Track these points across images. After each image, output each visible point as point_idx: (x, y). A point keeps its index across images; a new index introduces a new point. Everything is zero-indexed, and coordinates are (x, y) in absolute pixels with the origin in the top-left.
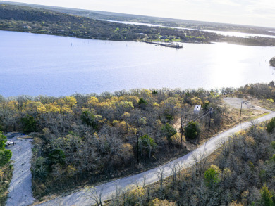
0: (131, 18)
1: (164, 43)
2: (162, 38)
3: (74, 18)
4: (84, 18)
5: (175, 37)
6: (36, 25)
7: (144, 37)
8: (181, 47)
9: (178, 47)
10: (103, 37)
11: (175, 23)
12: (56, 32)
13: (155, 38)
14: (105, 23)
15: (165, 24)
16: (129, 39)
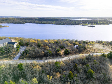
0: (81, 18)
1: (88, 25)
2: (88, 24)
3: (62, 19)
4: (65, 19)
5: (93, 23)
6: (53, 22)
7: (82, 23)
8: (95, 26)
9: (93, 26)
10: (68, 24)
11: (96, 18)
12: (57, 24)
13: (85, 24)
14: (70, 20)
15: (92, 19)
16: (76, 24)
